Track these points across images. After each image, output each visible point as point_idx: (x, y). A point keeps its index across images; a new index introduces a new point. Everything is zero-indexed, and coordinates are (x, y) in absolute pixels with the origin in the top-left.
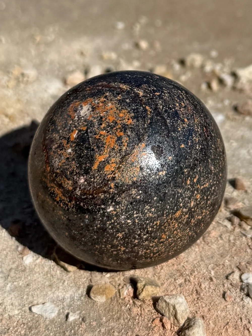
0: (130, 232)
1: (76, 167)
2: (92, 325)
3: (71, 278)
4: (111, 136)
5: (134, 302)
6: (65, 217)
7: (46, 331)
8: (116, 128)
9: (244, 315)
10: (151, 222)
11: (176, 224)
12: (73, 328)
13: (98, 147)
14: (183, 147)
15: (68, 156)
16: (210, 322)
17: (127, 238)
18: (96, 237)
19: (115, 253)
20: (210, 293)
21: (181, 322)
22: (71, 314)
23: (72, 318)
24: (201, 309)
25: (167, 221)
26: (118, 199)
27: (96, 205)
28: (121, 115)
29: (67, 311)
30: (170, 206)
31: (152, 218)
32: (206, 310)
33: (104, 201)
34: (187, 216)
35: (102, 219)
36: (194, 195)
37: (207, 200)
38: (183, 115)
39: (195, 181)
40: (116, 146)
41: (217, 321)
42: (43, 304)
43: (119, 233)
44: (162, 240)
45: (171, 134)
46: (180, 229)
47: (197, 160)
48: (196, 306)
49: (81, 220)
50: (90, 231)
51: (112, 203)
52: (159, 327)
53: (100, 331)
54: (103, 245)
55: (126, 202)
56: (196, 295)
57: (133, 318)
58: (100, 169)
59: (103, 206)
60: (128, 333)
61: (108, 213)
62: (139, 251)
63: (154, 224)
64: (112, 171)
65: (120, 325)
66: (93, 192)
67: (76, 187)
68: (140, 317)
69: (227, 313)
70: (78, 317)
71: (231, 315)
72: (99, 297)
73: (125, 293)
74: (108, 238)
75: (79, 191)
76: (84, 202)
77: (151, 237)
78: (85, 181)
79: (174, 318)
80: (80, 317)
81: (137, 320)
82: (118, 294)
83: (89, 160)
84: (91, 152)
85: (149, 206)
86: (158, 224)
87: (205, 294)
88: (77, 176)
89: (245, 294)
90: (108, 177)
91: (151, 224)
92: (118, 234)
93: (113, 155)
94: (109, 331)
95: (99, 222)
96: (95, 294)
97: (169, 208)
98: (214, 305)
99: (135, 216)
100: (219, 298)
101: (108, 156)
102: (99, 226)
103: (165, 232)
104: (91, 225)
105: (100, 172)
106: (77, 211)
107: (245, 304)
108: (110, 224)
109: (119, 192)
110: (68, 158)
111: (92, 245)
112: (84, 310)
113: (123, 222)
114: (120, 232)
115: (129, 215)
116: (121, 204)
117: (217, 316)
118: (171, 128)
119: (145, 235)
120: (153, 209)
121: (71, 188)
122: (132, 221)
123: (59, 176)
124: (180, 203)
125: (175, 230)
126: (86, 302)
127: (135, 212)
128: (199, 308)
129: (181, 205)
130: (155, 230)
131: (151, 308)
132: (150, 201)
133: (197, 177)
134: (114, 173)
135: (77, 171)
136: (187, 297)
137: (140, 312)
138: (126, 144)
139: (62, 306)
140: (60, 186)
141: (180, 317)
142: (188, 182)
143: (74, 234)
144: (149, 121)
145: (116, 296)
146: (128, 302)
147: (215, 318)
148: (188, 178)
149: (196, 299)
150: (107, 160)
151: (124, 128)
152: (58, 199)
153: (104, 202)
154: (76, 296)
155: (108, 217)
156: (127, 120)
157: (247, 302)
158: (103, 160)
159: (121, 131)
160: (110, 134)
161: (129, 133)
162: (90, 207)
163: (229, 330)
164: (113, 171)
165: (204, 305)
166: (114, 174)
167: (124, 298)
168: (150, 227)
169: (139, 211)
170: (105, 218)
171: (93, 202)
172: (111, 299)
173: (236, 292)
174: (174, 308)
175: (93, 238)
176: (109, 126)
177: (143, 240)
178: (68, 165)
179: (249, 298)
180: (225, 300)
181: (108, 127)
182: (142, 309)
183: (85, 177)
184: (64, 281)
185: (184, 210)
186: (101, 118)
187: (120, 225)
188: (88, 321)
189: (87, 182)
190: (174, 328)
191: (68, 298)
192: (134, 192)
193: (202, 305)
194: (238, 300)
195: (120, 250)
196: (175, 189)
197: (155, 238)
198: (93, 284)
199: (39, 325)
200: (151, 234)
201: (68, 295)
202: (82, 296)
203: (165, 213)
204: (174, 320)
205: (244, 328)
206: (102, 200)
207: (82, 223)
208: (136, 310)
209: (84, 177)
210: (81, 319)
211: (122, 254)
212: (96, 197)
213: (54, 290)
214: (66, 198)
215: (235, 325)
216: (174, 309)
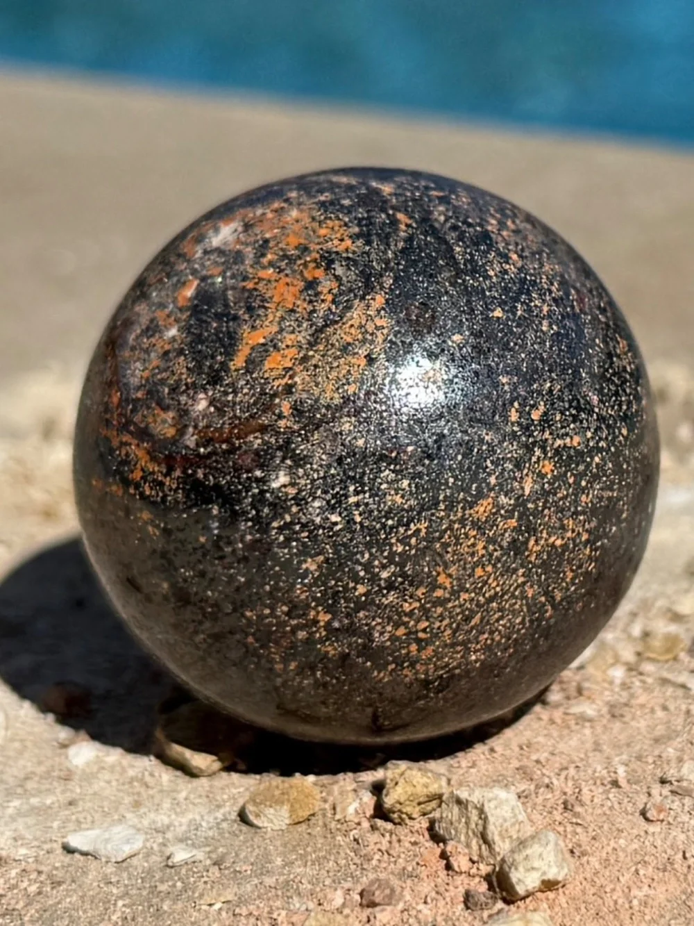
0: (340, 556)
1: (188, 369)
3: (200, 789)
4: (288, 280)
5: (371, 825)
6: (157, 526)
8: (302, 261)
10: (400, 523)
11: (480, 545)
13: (250, 309)
14: (498, 318)
15: (167, 347)
17: (331, 574)
18: (243, 580)
19: (302, 635)
20: (605, 808)
21: (497, 849)
25: (450, 528)
26: (302, 447)
27: (238, 469)
28: (323, 232)
30: (456, 478)
31: (403, 510)
32: (584, 838)
33: (260, 457)
34: (513, 523)
35: (258, 512)
36: (534, 459)
37: (579, 490)
38: (507, 244)
39: (535, 415)
40: (299, 302)
41: (612, 859)
43: (309, 560)
44: (439, 593)
45: (464, 281)
46: (494, 566)
47: (542, 360)
49: (200, 526)
50: (227, 560)
51: (283, 461)
52: (437, 872)
53: (261, 883)
54: (266, 606)
55: (324, 457)
56: (562, 813)
57: (364, 856)
58: (252, 364)
59: (258, 473)
61: (272, 493)
62: (374, 628)
63: (410, 533)
64: (284, 369)
65: (323, 872)
66: (231, 432)
67: (186, 426)
68: (386, 856)
70: (203, 857)
71: (656, 847)
72: (270, 812)
73: (351, 809)
74: (277, 577)
75: (193, 435)
76: (205, 467)
77: (404, 575)
78: (211, 404)
79: (481, 842)
80: (209, 857)
81: (374, 862)
82: (330, 812)
83: (223, 346)
84: (231, 324)
85: (393, 471)
86: (423, 533)
87: (590, 811)
88: (188, 395)
90: (273, 387)
91: (402, 530)
92: (305, 561)
93: (290, 326)
94: (287, 881)
95: (250, 524)
96: (258, 805)
97: (453, 484)
99: (352, 500)
100: (630, 817)
101: (275, 328)
102: (249, 537)
103: (446, 566)
104: (228, 537)
105: (252, 373)
106: (187, 497)
108: (280, 529)
109: (305, 426)
110: (166, 353)
111: (235, 610)
112: (223, 846)
113: (318, 520)
114: (312, 557)
115: (334, 496)
116: (311, 464)
118: (465, 264)
119: (384, 567)
120: (405, 483)
121: (171, 432)
122: (343, 518)
123: (142, 406)
124: (489, 475)
125: (476, 565)
126: (234, 831)
127: (352, 488)
129: (493, 480)
130: (413, 552)
131: (422, 838)
132: (396, 457)
133: (542, 408)
134: (291, 373)
135: (189, 380)
137: (386, 845)
138: (330, 297)
140: (144, 434)
141: (496, 833)
142: (514, 416)
143: (185, 580)
144: (401, 245)
146: (355, 825)
147: (607, 854)
148: (512, 404)
150: (271, 341)
151: (328, 260)
152: (137, 475)
153: (263, 459)
154: (208, 821)
155: (273, 505)
156: (336, 242)
158: (262, 341)
159: (318, 267)
160: (287, 275)
161: (340, 271)
162: (223, 478)
164: (287, 370)
166: (291, 377)
168: (398, 540)
169: (363, 485)
170: (266, 510)
171: (231, 463)
173: (683, 804)
174: (481, 811)
175: (236, 584)
176: (285, 256)
177: (379, 585)
178: (165, 370)
180: (646, 819)
181: (283, 260)
183: (210, 393)
185: (503, 500)
186: (266, 241)
187: (311, 532)
189: (216, 407)
190: (478, 868)
191: (181, 826)
192: (346, 427)
195: (315, 622)
196: (471, 426)
197: (414, 581)
199: (85, 874)
200: (402, 565)
201: (182, 820)
202: (224, 821)
203: (441, 497)
204: (480, 847)
206: (257, 453)
207: (203, 535)
208: (375, 841)
209: (206, 394)
210: (209, 862)
211: (322, 641)
212: (240, 447)
213: (143, 810)
214: (159, 465)
215: (665, 864)
216: (480, 818)
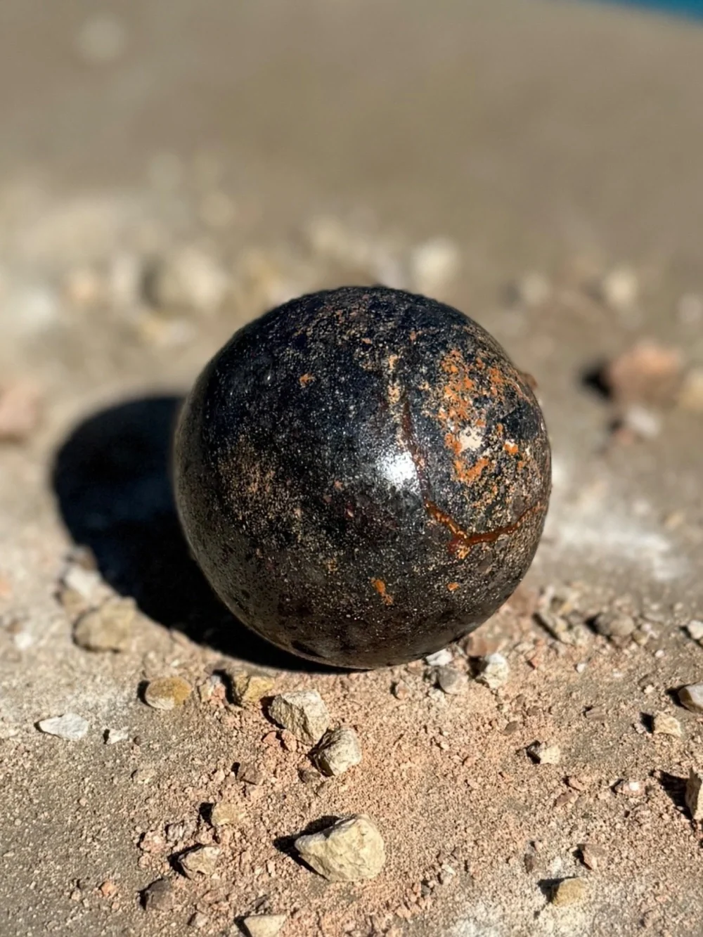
2: (153, 749)
3: (107, 672)
5: (226, 707)
7: (70, 763)
9: (430, 722)
12: (119, 755)
16: (369, 735)
20: (368, 687)
21: (315, 738)
22: (112, 731)
23: (114, 738)
24: (351, 714)
29: (104, 728)
32: (360, 715)
41: (381, 734)
42: (61, 716)
48: (343, 711)
52: (276, 748)
53: (168, 758)
56: (341, 692)
57: (227, 734)
60: (218, 760)
65: (204, 748)
68: (240, 733)
69: (400, 719)
70: (126, 736)
71: (406, 722)
72: (162, 701)
73: (210, 694)
79: (303, 731)
80: (130, 736)
81: (234, 739)
82: (196, 695)
87: (358, 689)
89: (431, 686)
94: (184, 757)
96: (154, 696)
98: (374, 707)
100: (385, 694)
107: (432, 702)
112: (136, 725)
117: (381, 725)
126: (139, 710)
128: (348, 713)
131: (259, 716)
136: (324, 696)
137: (238, 724)
139: (94, 719)
141: (314, 729)
145: (194, 699)
146: (215, 707)
147: (377, 729)
149: (342, 698)
154: (120, 701)
157: (436, 699)
163: (403, 748)
165: (356, 708)
167: (209, 702)
172: (184, 703)
173: (416, 684)
174: (302, 712)
179: (439, 692)
180: (396, 698)
182: (243, 719)
184: (95, 676)
188: (144, 743)
190: (302, 748)
191: (104, 706)
193: (352, 707)
194: (420, 695)
198: (149, 679)
199: (57, 752)
201: (103, 700)
202: (130, 700)
204: (302, 734)
205: (431, 743)
208: (231, 720)
210: (131, 740)
213: (76, 692)
215: (415, 739)
216: (302, 716)
